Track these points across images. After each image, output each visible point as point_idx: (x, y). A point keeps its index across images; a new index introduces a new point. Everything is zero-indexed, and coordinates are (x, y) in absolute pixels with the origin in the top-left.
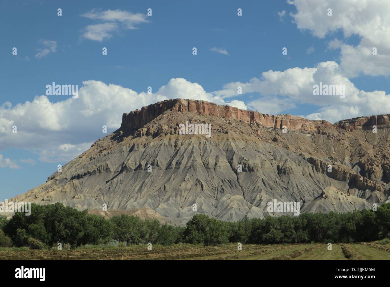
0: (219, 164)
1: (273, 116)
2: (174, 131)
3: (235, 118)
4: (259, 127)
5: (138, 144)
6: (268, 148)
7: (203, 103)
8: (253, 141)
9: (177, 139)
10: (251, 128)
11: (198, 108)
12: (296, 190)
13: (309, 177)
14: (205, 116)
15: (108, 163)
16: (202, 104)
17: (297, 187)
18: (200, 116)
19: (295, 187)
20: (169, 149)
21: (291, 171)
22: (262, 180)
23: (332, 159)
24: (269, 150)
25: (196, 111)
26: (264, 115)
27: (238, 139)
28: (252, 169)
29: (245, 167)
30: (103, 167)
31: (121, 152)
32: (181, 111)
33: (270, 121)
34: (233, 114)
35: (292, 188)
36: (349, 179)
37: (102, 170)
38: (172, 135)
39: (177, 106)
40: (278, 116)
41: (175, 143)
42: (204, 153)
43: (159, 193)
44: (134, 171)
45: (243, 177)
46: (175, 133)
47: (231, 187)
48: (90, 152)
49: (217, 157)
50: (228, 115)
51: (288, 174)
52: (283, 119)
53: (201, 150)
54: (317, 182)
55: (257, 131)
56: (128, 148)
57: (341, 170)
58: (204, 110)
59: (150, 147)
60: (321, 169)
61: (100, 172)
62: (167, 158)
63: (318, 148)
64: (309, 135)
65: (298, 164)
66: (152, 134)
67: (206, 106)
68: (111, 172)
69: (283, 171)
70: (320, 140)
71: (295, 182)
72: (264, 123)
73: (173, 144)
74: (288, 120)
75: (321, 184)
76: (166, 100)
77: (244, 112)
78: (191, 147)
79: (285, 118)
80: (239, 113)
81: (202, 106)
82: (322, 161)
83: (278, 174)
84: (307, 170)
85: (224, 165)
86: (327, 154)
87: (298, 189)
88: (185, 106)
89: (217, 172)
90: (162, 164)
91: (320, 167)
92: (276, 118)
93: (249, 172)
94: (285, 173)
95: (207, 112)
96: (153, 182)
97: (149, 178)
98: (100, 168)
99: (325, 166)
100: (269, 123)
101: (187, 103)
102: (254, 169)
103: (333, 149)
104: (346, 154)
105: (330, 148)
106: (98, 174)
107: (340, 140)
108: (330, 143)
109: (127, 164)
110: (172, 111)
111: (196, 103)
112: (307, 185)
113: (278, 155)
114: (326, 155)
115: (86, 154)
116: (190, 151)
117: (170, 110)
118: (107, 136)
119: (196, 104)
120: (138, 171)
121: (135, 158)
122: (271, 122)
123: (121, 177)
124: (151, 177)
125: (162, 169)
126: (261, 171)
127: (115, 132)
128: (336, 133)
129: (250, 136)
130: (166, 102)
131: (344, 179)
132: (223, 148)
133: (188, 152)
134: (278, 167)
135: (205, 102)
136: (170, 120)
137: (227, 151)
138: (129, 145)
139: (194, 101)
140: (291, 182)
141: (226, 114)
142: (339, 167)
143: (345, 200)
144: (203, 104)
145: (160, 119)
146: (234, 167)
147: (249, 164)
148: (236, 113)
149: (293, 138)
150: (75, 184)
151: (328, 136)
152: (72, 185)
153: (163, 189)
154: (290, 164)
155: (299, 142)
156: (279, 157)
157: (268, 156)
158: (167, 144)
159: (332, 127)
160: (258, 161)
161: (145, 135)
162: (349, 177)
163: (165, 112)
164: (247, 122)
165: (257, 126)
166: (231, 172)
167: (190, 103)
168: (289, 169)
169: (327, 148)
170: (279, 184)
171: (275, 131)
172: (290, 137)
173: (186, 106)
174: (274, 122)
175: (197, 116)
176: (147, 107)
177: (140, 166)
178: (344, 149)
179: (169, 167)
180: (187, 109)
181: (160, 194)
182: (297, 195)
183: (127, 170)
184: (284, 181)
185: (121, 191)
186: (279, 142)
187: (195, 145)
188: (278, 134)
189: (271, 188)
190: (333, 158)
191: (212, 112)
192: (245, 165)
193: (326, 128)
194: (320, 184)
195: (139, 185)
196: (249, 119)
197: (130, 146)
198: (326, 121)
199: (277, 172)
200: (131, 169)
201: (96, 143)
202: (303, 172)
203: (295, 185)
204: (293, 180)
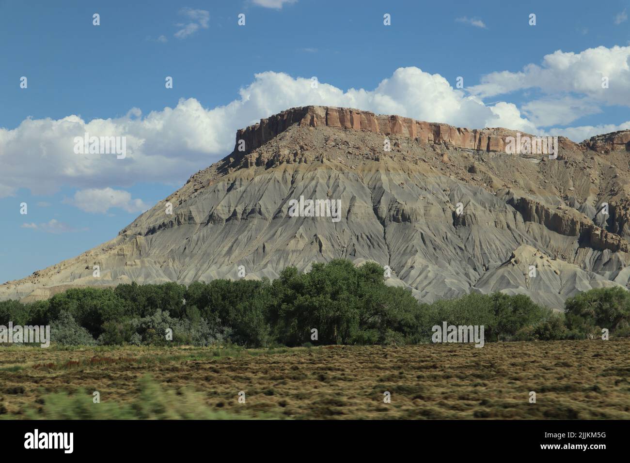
0: (355, 210)
1: (475, 131)
2: (293, 158)
3: (408, 135)
4: (448, 149)
5: (241, 179)
6: (445, 183)
7: (351, 112)
8: (419, 172)
9: (296, 171)
10: (434, 150)
11: (342, 121)
12: (478, 251)
13: (505, 230)
14: (354, 132)
15: (191, 210)
16: (349, 113)
17: (481, 246)
18: (346, 133)
19: (477, 246)
20: (283, 186)
21: (474, 220)
22: (420, 235)
23: (567, 199)
24: (444, 186)
25: (339, 125)
26: (459, 129)
27: (394, 169)
28: (408, 217)
29: (397, 214)
30: (183, 216)
31: (215, 191)
32: (314, 126)
33: (470, 139)
34: (403, 128)
35: (472, 248)
36: (580, 232)
37: (182, 221)
38: (289, 165)
39: (309, 117)
40: (484, 131)
41: (293, 177)
42: (333, 193)
43: (254, 257)
44: (226, 222)
45: (393, 230)
46: (295, 161)
47: (370, 247)
48: (182, 191)
49: (353, 199)
50: (395, 130)
51: (469, 225)
52: (493, 136)
53: (329, 188)
54: (518, 238)
55: (442, 155)
56: (226, 185)
57: (568, 218)
58: (352, 124)
59: (255, 184)
60: (536, 217)
61: (179, 223)
62: (276, 202)
63: (546, 181)
64: (536, 161)
65: (488, 208)
66: (265, 163)
67: (355, 116)
68: (196, 224)
69: (461, 220)
70: (552, 168)
71: (479, 239)
72: (459, 143)
73: (290, 179)
74: (500, 137)
75: (524, 240)
76: (293, 108)
77: (423, 126)
78: (314, 183)
79: (495, 133)
80: (415, 128)
81: (349, 117)
82: (539, 204)
83: (454, 224)
84: (502, 218)
85: (363, 211)
86: (560, 192)
87: (482, 249)
88: (321, 118)
89: (351, 223)
90: (267, 211)
91: (536, 212)
92: (481, 134)
93: (403, 223)
94: (464, 224)
95: (357, 125)
96: (250, 239)
97: (246, 232)
98: (180, 217)
99: (543, 212)
100: (468, 141)
101: (324, 113)
102: (411, 217)
103: (571, 183)
104: (590, 191)
105: (567, 182)
106: (176, 226)
107: (585, 168)
108: (568, 174)
109: (215, 212)
110: (301, 125)
111: (339, 112)
112: (497, 243)
113: (457, 195)
114: (558, 194)
115: (176, 194)
116: (312, 190)
117: (297, 123)
118: (211, 166)
119: (339, 114)
120: (231, 221)
121: (229, 202)
122: (471, 141)
123: (205, 231)
124: (249, 231)
125: (266, 219)
126: (422, 220)
127: (223, 160)
128: (579, 157)
129: (416, 164)
130: (292, 111)
131: (572, 233)
132: (368, 184)
133: (308, 191)
134: (454, 214)
135: (354, 111)
136: (295, 141)
137: (374, 189)
138: (229, 180)
139: (336, 110)
140: (472, 238)
141: (392, 129)
142: (565, 213)
143: (545, 266)
144: (351, 114)
145: (280, 139)
146: (380, 215)
147: (403, 210)
148: (410, 127)
149: (507, 166)
150: (140, 243)
151: (566, 163)
152: (135, 244)
153: (261, 250)
154: (472, 208)
155: (517, 173)
156: (458, 197)
157: (440, 196)
158: (280, 179)
159: (575, 148)
160: (419, 206)
161: (254, 164)
162: (580, 230)
163: (290, 128)
164: (429, 141)
165: (445, 148)
166: (375, 223)
167: (328, 112)
168: (471, 217)
169: (563, 182)
170: (451, 241)
171: (479, 154)
172: (501, 163)
173: (323, 118)
174: (477, 141)
175: (340, 133)
176: (267, 119)
177: (235, 213)
178: (588, 183)
179: (277, 215)
180: (325, 123)
181: (255, 259)
182: (478, 260)
183: (214, 221)
184: (461, 236)
185: (202, 253)
186: (478, 172)
187: (321, 181)
188: (483, 160)
189: (434, 249)
190: (569, 197)
191: (366, 126)
192: (398, 211)
193: (564, 149)
194: (522, 241)
195: (230, 245)
196: (432, 137)
197: (229, 182)
198: (565, 137)
199: (452, 221)
200: (221, 219)
201: (193, 178)
202: (495, 222)
203: (477, 243)
204: (476, 234)
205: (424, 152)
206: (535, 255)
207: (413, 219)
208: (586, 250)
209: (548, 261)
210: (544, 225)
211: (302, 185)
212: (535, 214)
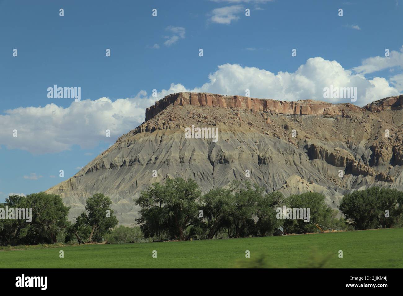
0: (194, 157)
1: (292, 103)
2: (163, 126)
3: (245, 108)
4: (272, 115)
5: (135, 140)
6: (257, 137)
7: (206, 95)
8: (241, 132)
9: (163, 135)
10: (263, 116)
11: (200, 101)
12: (271, 180)
13: (292, 165)
14: (208, 108)
15: (104, 160)
16: (205, 96)
17: (273, 176)
18: (202, 109)
19: (270, 177)
20: (155, 144)
21: (270, 160)
22: (233, 172)
25: (198, 103)
26: (281, 102)
27: (224, 130)
28: (227, 160)
29: (221, 159)
30: (99, 164)
31: (119, 148)
32: (182, 105)
33: (288, 108)
34: (242, 103)
35: (267, 178)
36: (346, 164)
37: (98, 167)
38: (160, 131)
39: (179, 99)
40: (298, 102)
41: (161, 138)
42: (183, 147)
43: (130, 189)
44: (120, 167)
45: (218, 169)
46: (164, 128)
47: (201, 180)
49: (194, 151)
51: (267, 164)
52: (303, 105)
53: (180, 143)
55: (267, 119)
56: (127, 144)
57: (339, 156)
58: (207, 103)
59: (139, 143)
60: (320, 156)
61: (97, 169)
62: (150, 154)
63: (337, 132)
64: (332, 120)
65: (281, 153)
66: (151, 129)
67: (208, 97)
68: (106, 169)
69: (263, 160)
70: (343, 124)
71: (272, 172)
72: (281, 110)
73: (159, 139)
74: (309, 105)
75: (304, 171)
76: (171, 95)
77: (256, 101)
78: (171, 141)
79: (305, 103)
80: (250, 103)
81: (204, 98)
82: (321, 147)
83: (259, 164)
85: (200, 158)
86: (345, 138)
87: (273, 178)
88: (187, 100)
89: (191, 166)
90: (143, 160)
91: (320, 153)
92: (296, 104)
93: (224, 164)
94: (264, 163)
95: (210, 103)
96: (131, 178)
97: (129, 174)
98: (97, 165)
99: (324, 153)
100: (287, 109)
101: (189, 97)
102: (229, 160)
103: (353, 132)
104: (364, 137)
105: (350, 132)
106: (95, 171)
107: (362, 123)
108: (352, 127)
109: (114, 162)
110: (174, 105)
111: (198, 95)
112: (284, 174)
113: (263, 145)
114: (343, 140)
116: (170, 146)
117: (173, 104)
118: (130, 132)
119: (198, 97)
120: (122, 167)
121: (123, 155)
122: (289, 109)
123: (107, 174)
124: (131, 173)
125: (142, 165)
126: (236, 162)
127: (137, 128)
128: (360, 116)
129: (240, 126)
130: (170, 96)
131: (341, 165)
132: (208, 141)
133: (167, 147)
134: (259, 157)
135: (208, 95)
136: (169, 115)
137: (210, 143)
138: (128, 141)
139: (196, 94)
140: (268, 172)
141: (235, 104)
142: (338, 153)
145: (161, 114)
146: (211, 160)
147: (225, 156)
148: (247, 102)
149: (312, 124)
150: (73, 182)
151: (351, 119)
152: (70, 183)
153: (135, 185)
154: (270, 153)
155: (318, 128)
156: (263, 146)
157: (252, 146)
158: (153, 140)
159: (358, 110)
160: (235, 154)
161: (144, 131)
162: (346, 163)
163: (168, 107)
164: (260, 110)
165: (271, 114)
166: (207, 165)
167: (191, 96)
168: (269, 158)
169: (348, 132)
170: (254, 174)
171: (295, 117)
172: (309, 122)
174: (294, 108)
175: (199, 108)
177: (125, 162)
178: (363, 132)
179: (149, 162)
180: (189, 103)
181: (131, 190)
182: (270, 185)
183: (113, 167)
184: (262, 171)
185: (104, 187)
187: (176, 140)
188: (297, 121)
189: (241, 179)
191: (216, 103)
192: (222, 157)
193: (350, 111)
195: (119, 182)
196: (262, 108)
198: (351, 104)
199: (258, 161)
200: (117, 166)
201: (119, 139)
202: (286, 161)
203: (271, 175)
204: (271, 169)
205: (255, 117)
206: (299, 181)
207: (230, 161)
208: (348, 175)
209: (307, 185)
210: (325, 161)
211: (165, 143)
212: (319, 154)
